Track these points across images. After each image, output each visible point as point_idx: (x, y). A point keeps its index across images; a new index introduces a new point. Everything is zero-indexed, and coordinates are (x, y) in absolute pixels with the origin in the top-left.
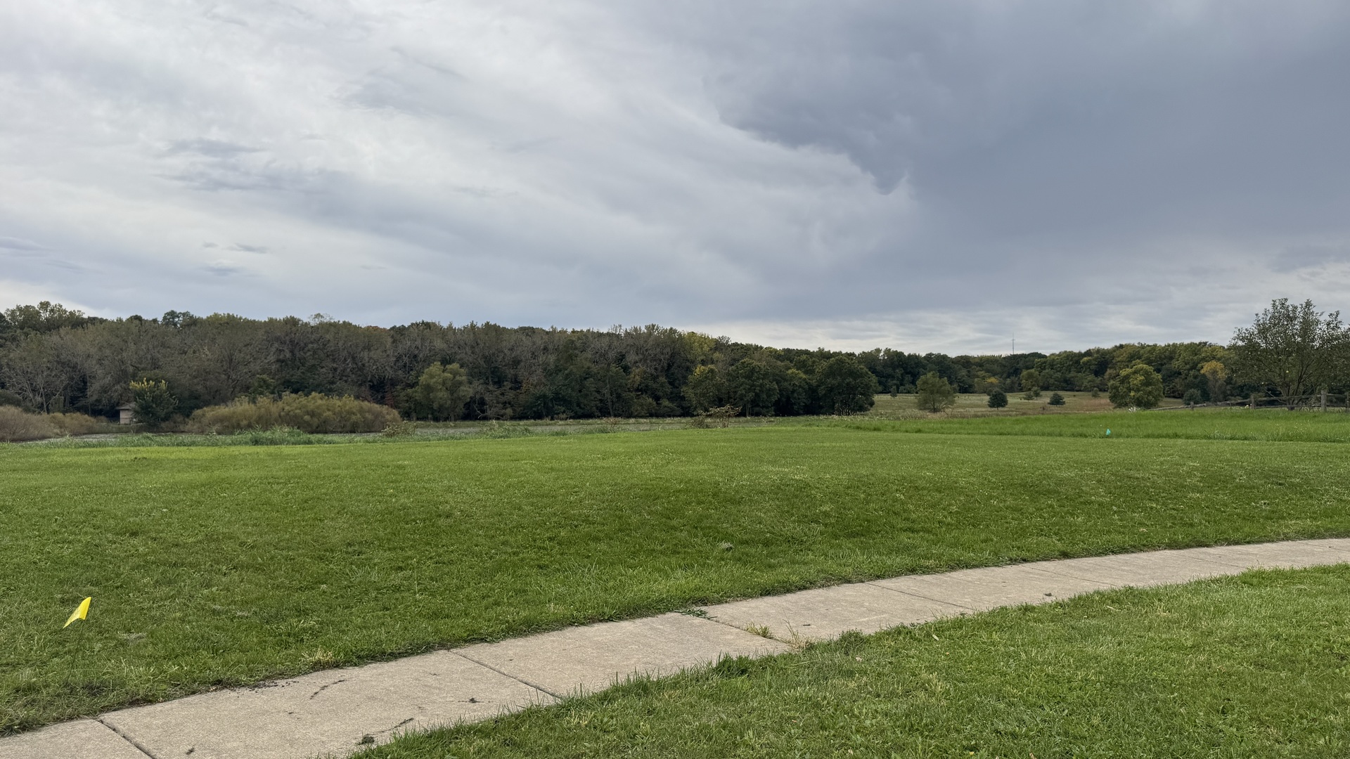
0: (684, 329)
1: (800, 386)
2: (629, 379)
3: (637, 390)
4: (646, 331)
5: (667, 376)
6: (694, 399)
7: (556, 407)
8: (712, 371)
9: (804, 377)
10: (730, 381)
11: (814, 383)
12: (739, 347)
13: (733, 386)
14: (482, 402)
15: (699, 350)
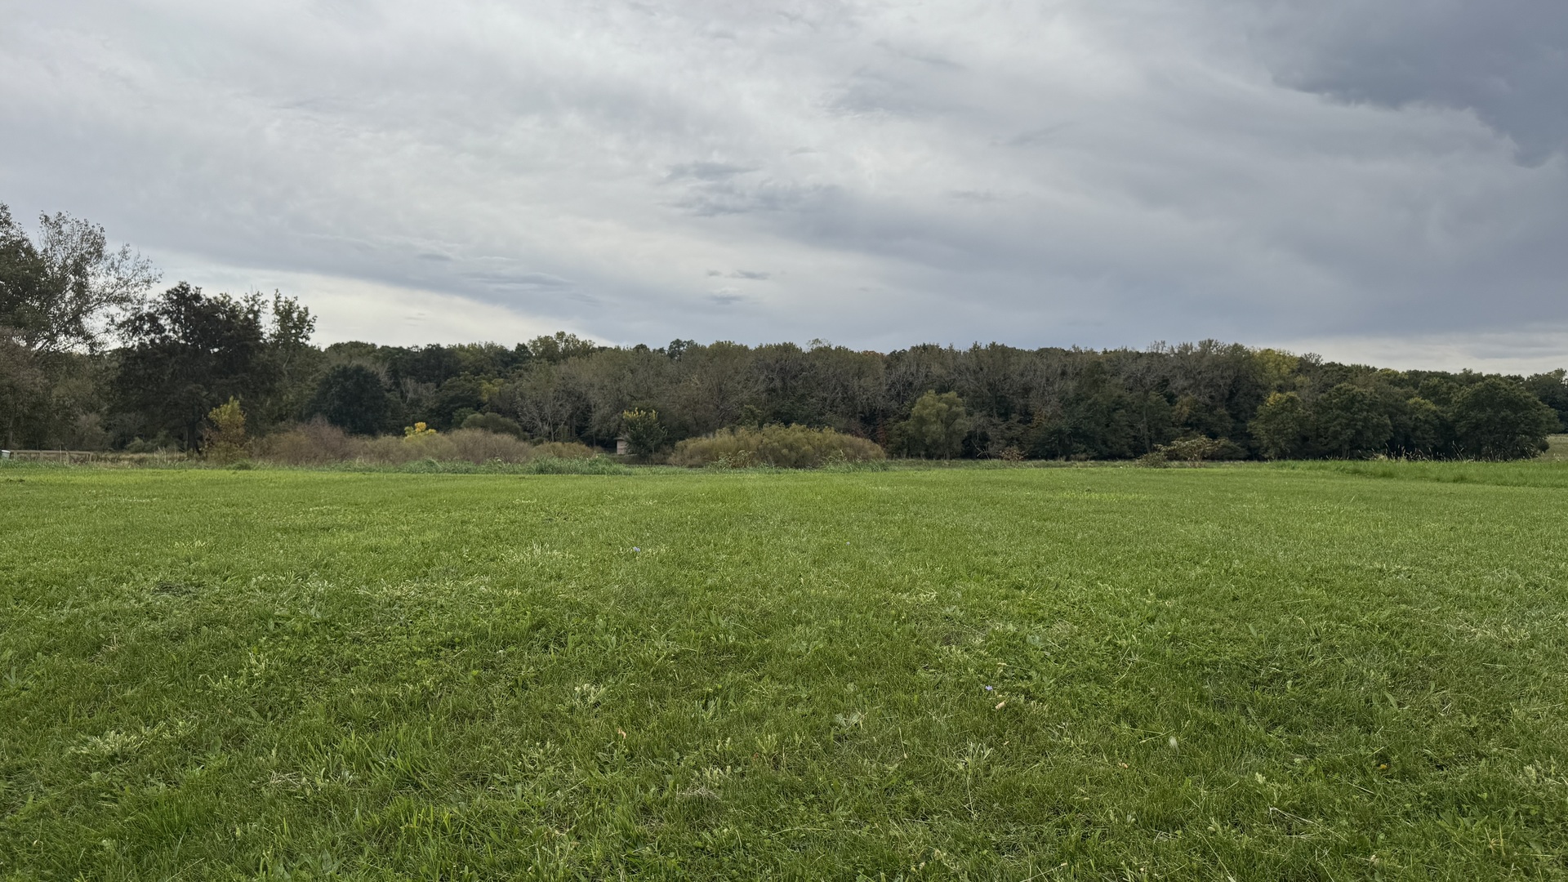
0: (1255, 345)
1: (1426, 422)
2: (1174, 410)
3: (1186, 424)
4: (1199, 348)
5: (1229, 407)
6: (1265, 437)
7: (1075, 445)
8: (1292, 400)
9: (1434, 408)
10: (1318, 413)
11: (1449, 416)
12: (1336, 368)
13: (1323, 420)
14: (985, 438)
15: (1275, 372)
